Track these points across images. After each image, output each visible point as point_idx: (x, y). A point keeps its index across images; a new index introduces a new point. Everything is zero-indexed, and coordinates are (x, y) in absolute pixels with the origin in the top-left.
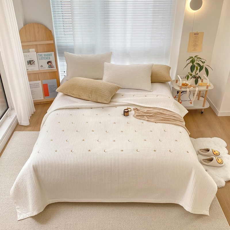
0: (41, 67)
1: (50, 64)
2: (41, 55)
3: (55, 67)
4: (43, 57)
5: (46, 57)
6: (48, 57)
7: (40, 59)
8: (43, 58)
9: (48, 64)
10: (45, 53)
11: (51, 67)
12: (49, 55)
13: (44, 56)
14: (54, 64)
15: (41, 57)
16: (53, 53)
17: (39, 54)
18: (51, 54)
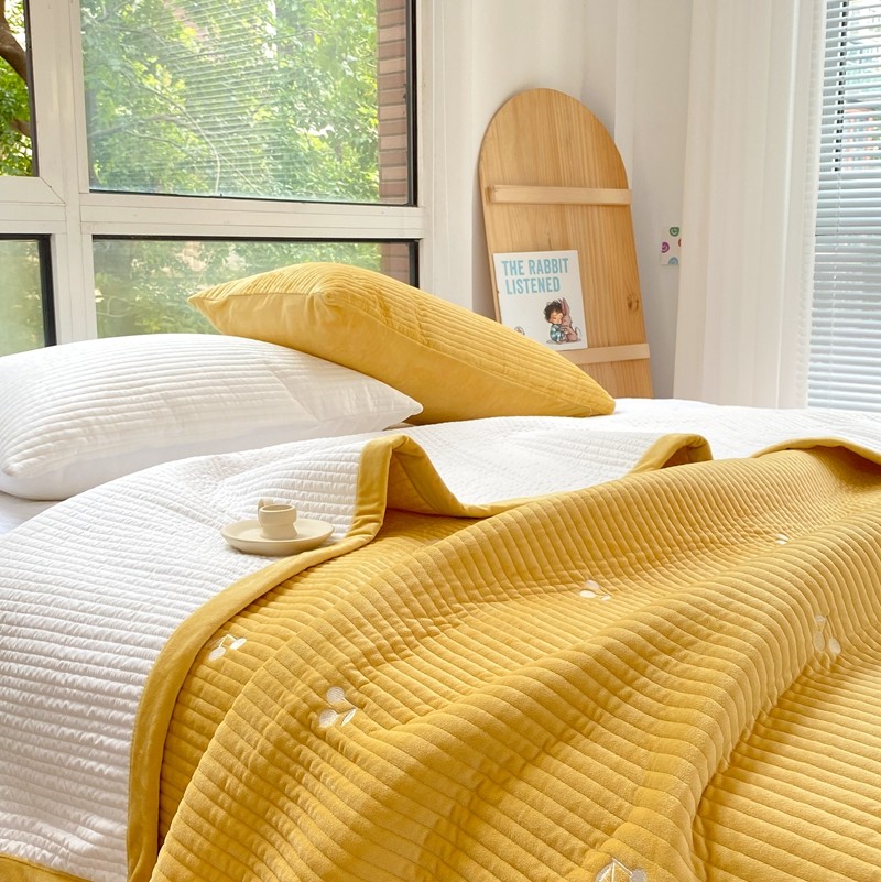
1: (557, 316)
2: (515, 267)
3: (583, 335)
4: (527, 275)
5: (540, 276)
6: (551, 275)
7: (511, 290)
8: (523, 285)
11: (563, 334)
12: (555, 266)
13: (532, 268)
14: (577, 317)
15: (516, 278)
16: (572, 256)
17: (505, 263)
18: (565, 260)
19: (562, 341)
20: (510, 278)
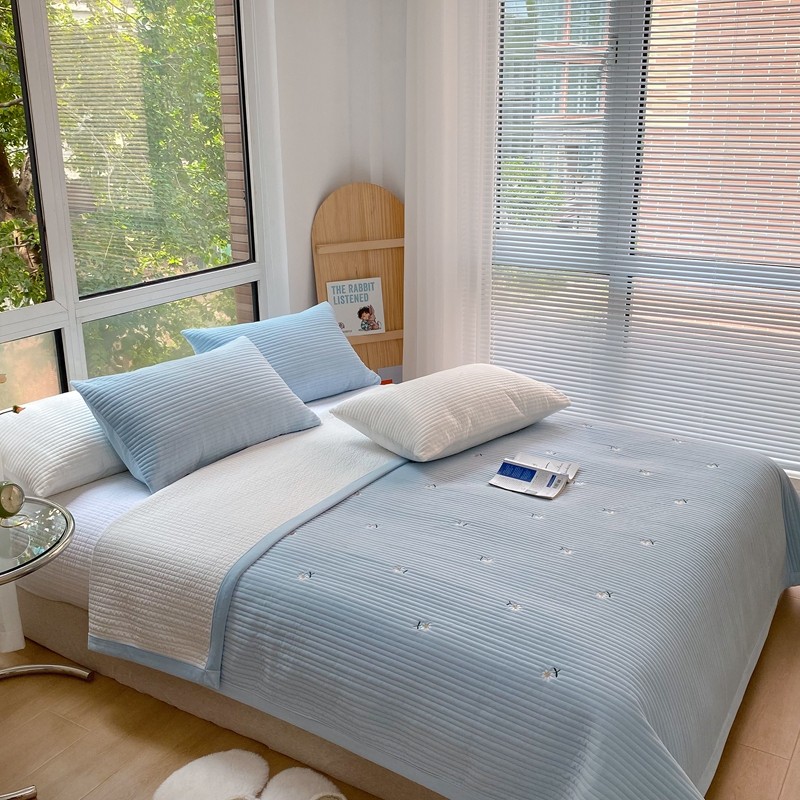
1: (366, 316)
2: (340, 289)
3: (382, 326)
4: (348, 293)
5: (356, 293)
6: (363, 292)
7: (337, 303)
8: (345, 299)
9: (360, 316)
10: (353, 282)
11: (370, 325)
12: (366, 287)
13: (350, 290)
14: (379, 315)
15: (340, 295)
16: (377, 281)
17: (333, 287)
18: (372, 283)
19: (368, 329)
20: (336, 296)
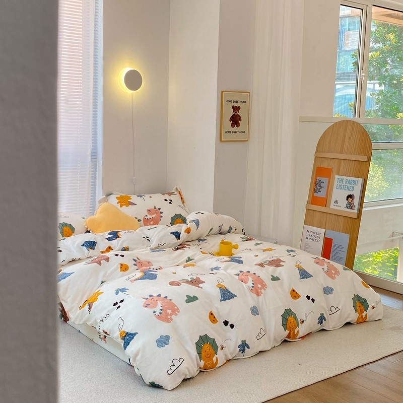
0: (335, 204)
9: (347, 199)
10: (349, 178)
